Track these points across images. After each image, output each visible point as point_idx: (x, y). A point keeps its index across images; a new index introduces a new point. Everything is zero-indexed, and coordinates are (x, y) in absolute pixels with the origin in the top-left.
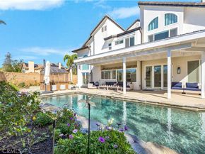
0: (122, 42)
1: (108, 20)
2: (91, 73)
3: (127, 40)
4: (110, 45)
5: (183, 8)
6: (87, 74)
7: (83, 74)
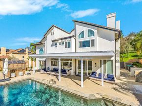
0: (63, 44)
1: (55, 28)
2: (45, 61)
3: (66, 43)
4: (56, 44)
5: (97, 28)
6: (42, 61)
7: (40, 61)
